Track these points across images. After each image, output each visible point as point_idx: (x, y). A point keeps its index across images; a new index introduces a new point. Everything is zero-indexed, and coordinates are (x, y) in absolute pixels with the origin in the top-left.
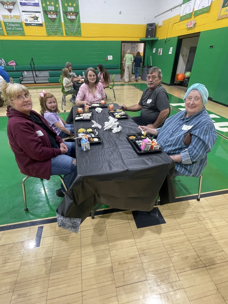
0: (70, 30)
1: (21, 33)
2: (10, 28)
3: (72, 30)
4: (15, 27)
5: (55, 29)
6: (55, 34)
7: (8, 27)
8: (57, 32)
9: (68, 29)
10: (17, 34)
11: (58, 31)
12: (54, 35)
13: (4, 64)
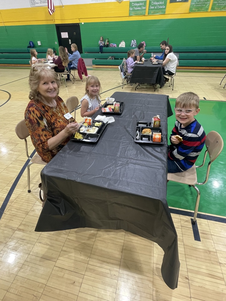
0: (218, 4)
1: (162, 12)
2: (153, 7)
3: (221, 3)
4: (158, 5)
5: (201, 4)
6: (198, 9)
7: (152, 5)
8: (202, 7)
9: (217, 2)
10: (158, 13)
11: (204, 6)
12: (198, 11)
13: (135, 46)
